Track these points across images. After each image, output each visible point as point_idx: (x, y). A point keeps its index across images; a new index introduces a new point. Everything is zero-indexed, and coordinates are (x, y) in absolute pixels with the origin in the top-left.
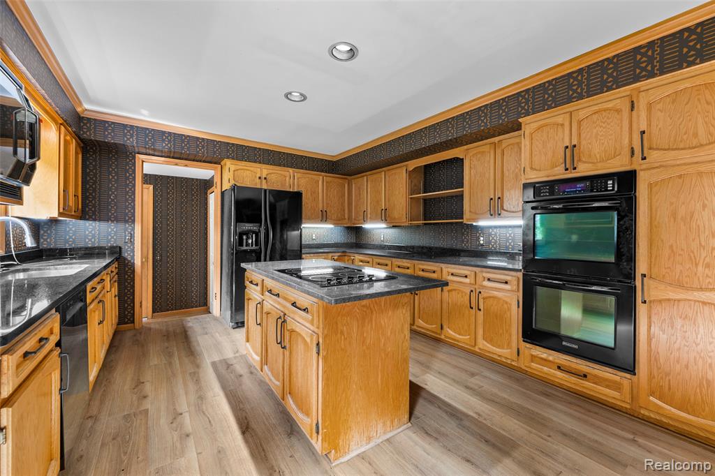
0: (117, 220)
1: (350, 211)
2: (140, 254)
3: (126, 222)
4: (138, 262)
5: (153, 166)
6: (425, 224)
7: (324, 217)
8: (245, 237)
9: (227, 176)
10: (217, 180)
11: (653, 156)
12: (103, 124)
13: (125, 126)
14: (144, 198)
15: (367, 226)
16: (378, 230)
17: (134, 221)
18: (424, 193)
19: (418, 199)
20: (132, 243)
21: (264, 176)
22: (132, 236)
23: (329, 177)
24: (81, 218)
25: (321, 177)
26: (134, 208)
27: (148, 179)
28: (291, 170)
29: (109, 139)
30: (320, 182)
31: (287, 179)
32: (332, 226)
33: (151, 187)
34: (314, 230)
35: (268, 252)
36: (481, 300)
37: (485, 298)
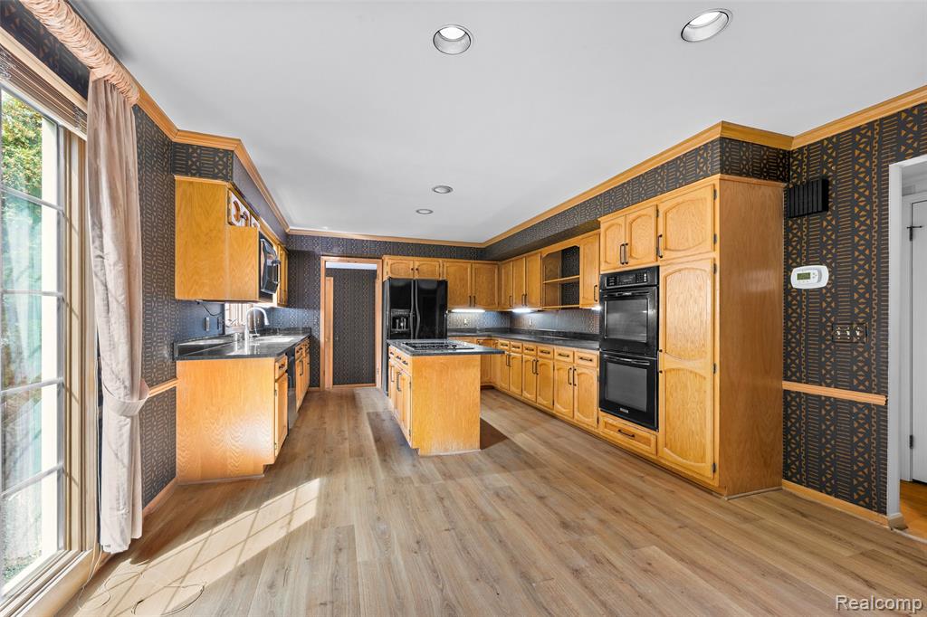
0: (308, 307)
1: (500, 296)
2: (324, 335)
3: (315, 309)
4: (322, 340)
5: (332, 262)
6: (563, 309)
7: (473, 302)
8: (397, 321)
9: (387, 269)
10: (379, 273)
11: (667, 255)
12: (301, 238)
13: (314, 237)
14: (327, 287)
15: (517, 311)
16: (529, 315)
17: (319, 309)
18: (563, 277)
19: (554, 285)
20: (319, 325)
21: (416, 267)
22: (318, 320)
23: (477, 264)
24: (287, 306)
25: (469, 265)
26: (319, 298)
27: (330, 272)
28: (440, 260)
29: (305, 249)
30: (469, 270)
31: (438, 267)
32: (483, 311)
33: (332, 279)
34: (462, 315)
35: (416, 335)
36: (576, 377)
37: (578, 375)
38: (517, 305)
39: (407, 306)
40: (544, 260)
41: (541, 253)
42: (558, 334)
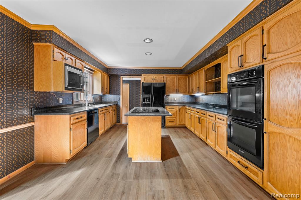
0: (117, 94)
1: (189, 88)
3: (119, 95)
4: (121, 106)
5: (125, 78)
7: (177, 91)
8: (145, 99)
10: (141, 81)
12: (112, 69)
15: (197, 95)
16: (202, 97)
17: (120, 95)
20: (120, 100)
21: (154, 78)
22: (120, 99)
23: (180, 76)
24: (110, 94)
25: (176, 76)
26: (120, 91)
28: (164, 75)
29: (113, 73)
30: (176, 79)
31: (163, 78)
32: (182, 95)
33: (129, 84)
34: (174, 97)
35: (153, 104)
36: (216, 128)
37: (218, 127)
38: (195, 92)
39: (149, 93)
40: (206, 72)
41: (204, 69)
42: (213, 105)
